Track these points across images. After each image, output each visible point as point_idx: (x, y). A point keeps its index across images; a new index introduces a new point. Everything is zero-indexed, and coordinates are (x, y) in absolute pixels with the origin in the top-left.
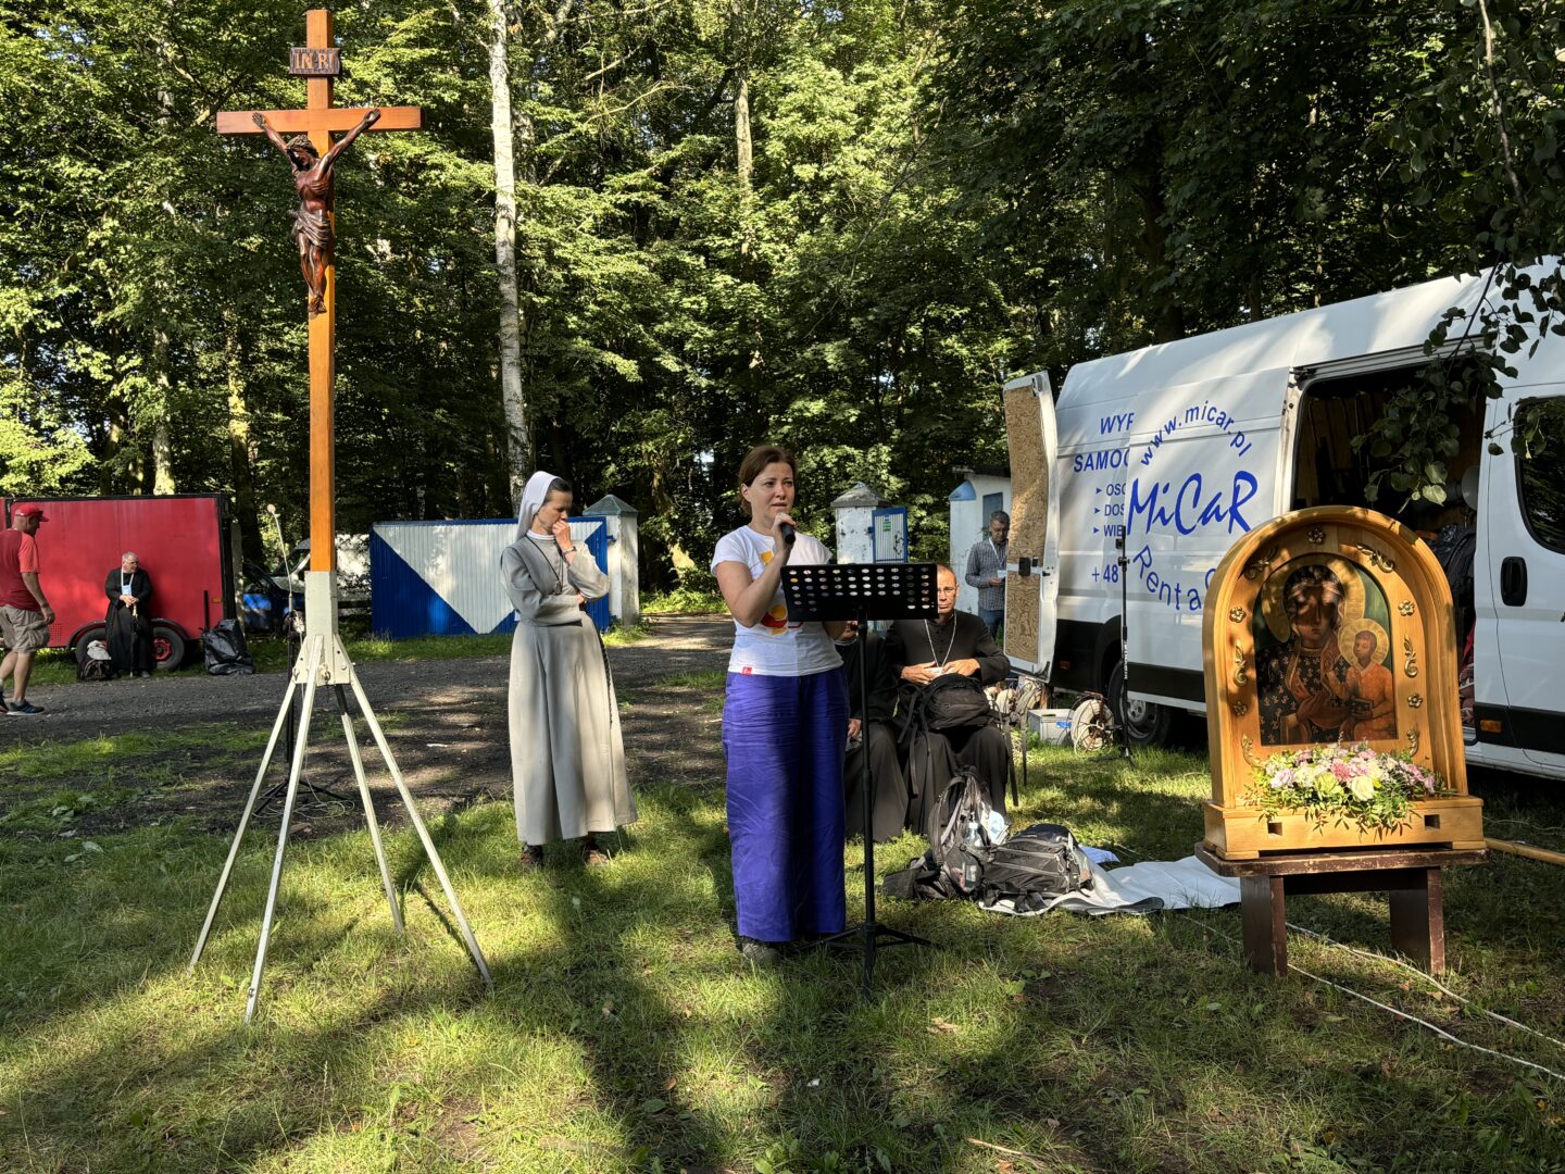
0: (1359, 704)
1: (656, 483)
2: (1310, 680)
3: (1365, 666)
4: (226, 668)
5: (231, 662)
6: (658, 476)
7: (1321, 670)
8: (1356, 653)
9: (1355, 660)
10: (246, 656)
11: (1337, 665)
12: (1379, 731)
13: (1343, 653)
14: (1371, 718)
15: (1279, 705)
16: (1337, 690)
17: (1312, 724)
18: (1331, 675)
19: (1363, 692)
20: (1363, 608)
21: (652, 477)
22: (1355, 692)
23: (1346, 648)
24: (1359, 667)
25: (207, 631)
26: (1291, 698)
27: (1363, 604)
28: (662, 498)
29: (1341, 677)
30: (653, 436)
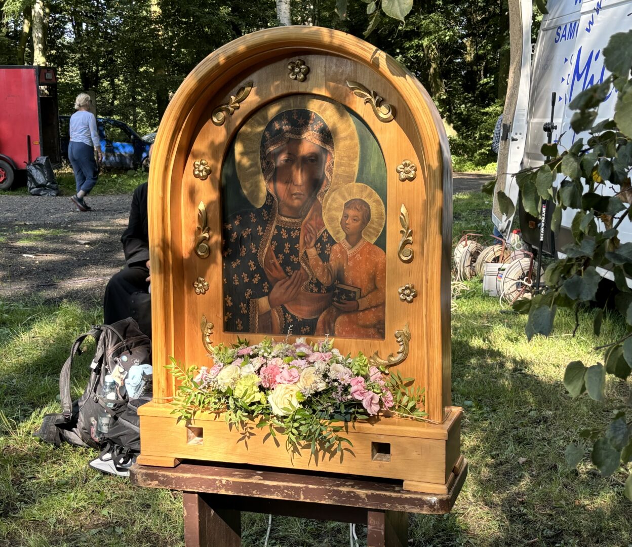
0: (343, 291)
1: (432, 70)
2: (287, 257)
3: (353, 245)
4: (40, 191)
5: (42, 187)
6: (434, 65)
7: (300, 246)
8: (344, 225)
9: (342, 235)
10: (53, 183)
11: (320, 240)
12: (365, 327)
13: (327, 226)
14: (356, 310)
15: (249, 285)
16: (319, 272)
17: (285, 311)
18: (313, 252)
19: (349, 276)
20: (356, 169)
21: (430, 66)
22: (339, 277)
23: (332, 220)
24: (346, 245)
25: (29, 164)
26: (264, 278)
27: (357, 163)
28: (436, 82)
29: (324, 257)
30: (428, 34)
